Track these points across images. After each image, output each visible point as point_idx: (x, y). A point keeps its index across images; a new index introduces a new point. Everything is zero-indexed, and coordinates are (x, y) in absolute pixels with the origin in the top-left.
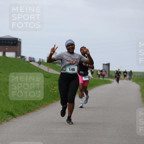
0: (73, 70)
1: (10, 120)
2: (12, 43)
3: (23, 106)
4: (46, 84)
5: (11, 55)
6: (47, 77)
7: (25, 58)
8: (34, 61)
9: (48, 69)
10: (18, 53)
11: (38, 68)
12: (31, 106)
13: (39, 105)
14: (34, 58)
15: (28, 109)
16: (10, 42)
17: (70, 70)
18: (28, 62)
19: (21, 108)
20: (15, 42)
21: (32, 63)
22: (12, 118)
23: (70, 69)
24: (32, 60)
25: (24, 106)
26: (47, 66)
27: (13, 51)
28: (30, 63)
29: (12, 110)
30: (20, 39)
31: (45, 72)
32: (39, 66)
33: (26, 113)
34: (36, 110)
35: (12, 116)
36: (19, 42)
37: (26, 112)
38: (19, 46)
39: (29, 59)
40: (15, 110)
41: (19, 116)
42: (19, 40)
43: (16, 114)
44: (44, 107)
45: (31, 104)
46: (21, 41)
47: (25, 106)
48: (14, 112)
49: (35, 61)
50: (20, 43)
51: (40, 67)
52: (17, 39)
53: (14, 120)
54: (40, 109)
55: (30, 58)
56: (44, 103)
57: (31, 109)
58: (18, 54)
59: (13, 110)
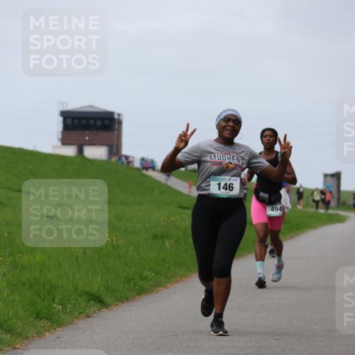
0: (230, 187)
1: (94, 315)
2: (99, 123)
3: (126, 278)
4: (183, 224)
5: (96, 153)
6: (185, 208)
7: (131, 159)
8: (153, 168)
9: (190, 187)
10: (115, 149)
11: (166, 185)
12: (146, 278)
13: (166, 277)
14: (152, 161)
15: (137, 288)
16: (95, 122)
17: (219, 189)
18: (138, 169)
19: (122, 285)
20: (107, 122)
21: (150, 173)
22: (98, 310)
23: (219, 184)
24: (148, 165)
25: (128, 280)
26: (186, 181)
27: (102, 145)
28: (144, 172)
29: (98, 288)
30: (119, 115)
31: (182, 194)
32: (166, 180)
33: (134, 297)
34: (158, 289)
35: (99, 305)
36: (117, 121)
37: (134, 293)
38: (116, 132)
39: (141, 164)
40: (105, 288)
41: (116, 305)
42: (116, 116)
43: (108, 300)
44: (177, 282)
45: (147, 273)
46: (121, 118)
47: (130, 280)
48: (105, 293)
49: (156, 168)
50: (120, 123)
51: (169, 183)
52: (112, 113)
53: (105, 313)
54: (169, 285)
55: (143, 159)
56: (177, 272)
57: (146, 286)
58: (115, 151)
59: (102, 288)
